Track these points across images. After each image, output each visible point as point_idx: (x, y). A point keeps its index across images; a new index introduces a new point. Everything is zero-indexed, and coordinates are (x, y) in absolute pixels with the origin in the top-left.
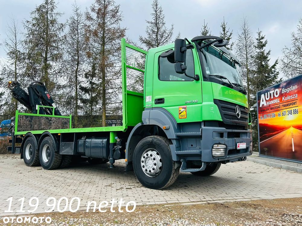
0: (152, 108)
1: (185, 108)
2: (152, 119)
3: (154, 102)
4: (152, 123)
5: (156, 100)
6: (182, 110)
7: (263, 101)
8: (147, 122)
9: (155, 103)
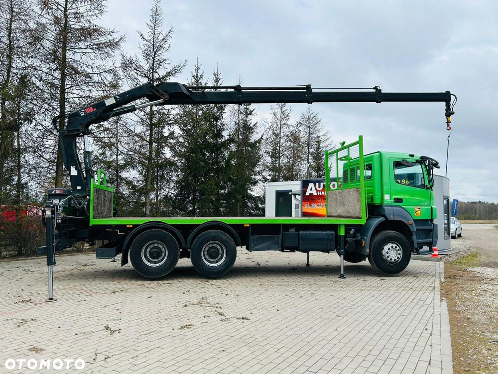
0: (391, 206)
1: (419, 208)
2: (396, 215)
3: (393, 200)
4: (397, 218)
5: (395, 199)
6: (418, 209)
7: (311, 190)
8: (392, 218)
9: (394, 202)
